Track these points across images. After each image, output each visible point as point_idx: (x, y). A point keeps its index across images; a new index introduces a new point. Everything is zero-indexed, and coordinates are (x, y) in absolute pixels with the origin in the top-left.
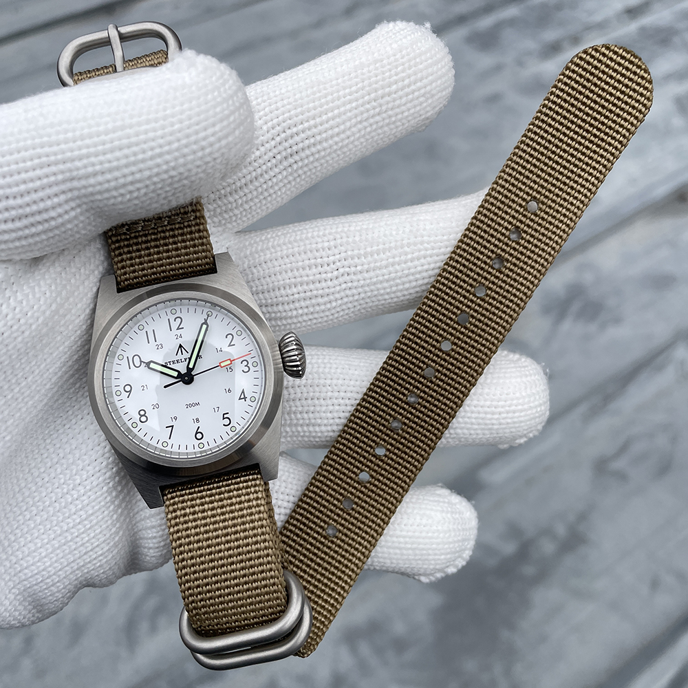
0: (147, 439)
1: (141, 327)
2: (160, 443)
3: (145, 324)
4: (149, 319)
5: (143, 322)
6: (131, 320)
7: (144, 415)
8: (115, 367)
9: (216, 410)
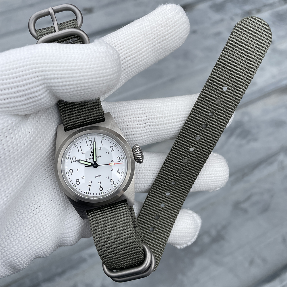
0: (80, 191)
1: (75, 145)
2: (86, 192)
3: (77, 144)
4: (78, 142)
5: (76, 143)
6: (71, 143)
7: (78, 181)
8: (66, 162)
9: (108, 178)
